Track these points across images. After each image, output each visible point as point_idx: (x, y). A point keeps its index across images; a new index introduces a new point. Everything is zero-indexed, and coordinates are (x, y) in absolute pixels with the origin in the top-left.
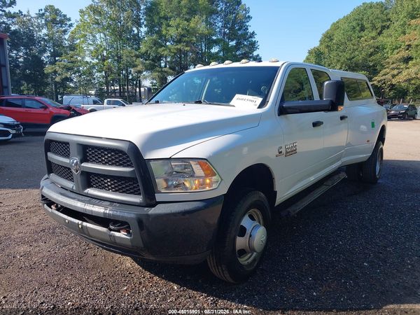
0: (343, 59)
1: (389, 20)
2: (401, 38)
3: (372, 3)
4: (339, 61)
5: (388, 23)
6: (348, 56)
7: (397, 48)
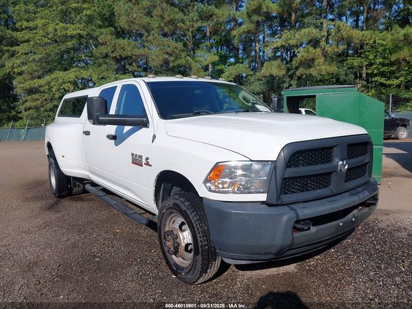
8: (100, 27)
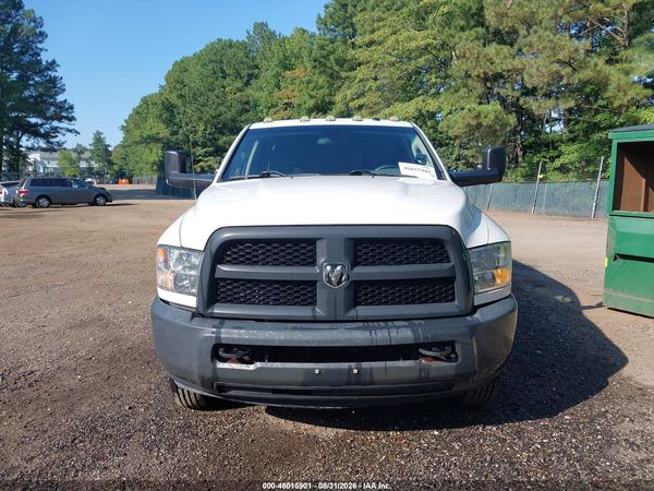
0: (206, 117)
1: (257, 67)
2: (277, 94)
3: (231, 41)
4: (201, 119)
5: (256, 71)
6: (212, 112)
7: (273, 106)
8: (462, 29)
